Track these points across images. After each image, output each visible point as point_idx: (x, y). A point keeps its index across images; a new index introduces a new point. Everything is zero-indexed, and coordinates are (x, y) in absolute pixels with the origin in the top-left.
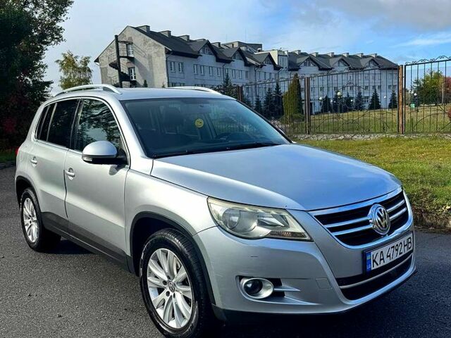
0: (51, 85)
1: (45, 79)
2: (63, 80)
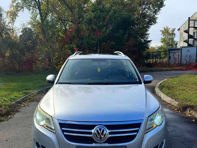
2: (162, 39)
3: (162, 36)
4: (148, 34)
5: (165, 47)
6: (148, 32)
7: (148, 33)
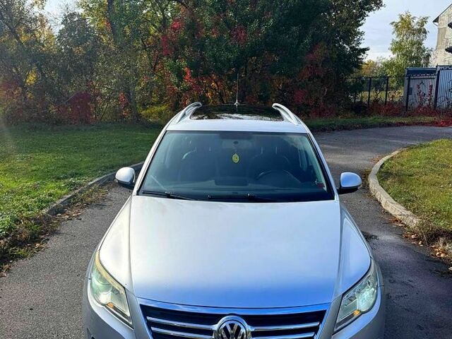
0: (367, 52)
1: (362, 46)
2: (394, 43)
3: (395, 37)
4: (362, 34)
5: (401, 62)
6: (361, 29)
7: (360, 31)
